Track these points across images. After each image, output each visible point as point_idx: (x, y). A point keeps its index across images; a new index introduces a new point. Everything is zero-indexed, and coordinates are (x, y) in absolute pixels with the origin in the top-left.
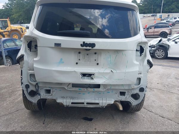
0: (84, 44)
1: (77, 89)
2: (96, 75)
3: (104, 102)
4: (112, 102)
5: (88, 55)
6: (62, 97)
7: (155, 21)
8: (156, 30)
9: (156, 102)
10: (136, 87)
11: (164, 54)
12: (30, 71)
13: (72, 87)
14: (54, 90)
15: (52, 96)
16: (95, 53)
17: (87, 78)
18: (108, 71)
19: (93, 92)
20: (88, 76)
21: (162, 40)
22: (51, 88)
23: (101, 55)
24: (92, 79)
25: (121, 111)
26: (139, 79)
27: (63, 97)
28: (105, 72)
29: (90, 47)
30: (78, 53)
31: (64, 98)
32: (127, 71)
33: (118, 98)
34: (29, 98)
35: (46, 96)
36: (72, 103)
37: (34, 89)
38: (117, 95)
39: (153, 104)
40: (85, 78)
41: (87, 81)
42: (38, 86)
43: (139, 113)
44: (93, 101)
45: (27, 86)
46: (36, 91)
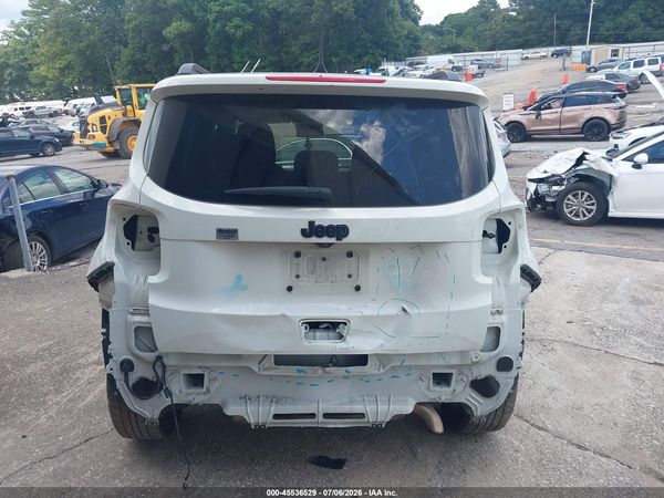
0: (313, 230)
1: (292, 370)
2: (353, 325)
3: (382, 408)
4: (408, 408)
5: (324, 259)
6: (241, 398)
7: (566, 76)
8: (570, 111)
9: (561, 391)
10: (486, 355)
11: (594, 208)
12: (137, 318)
13: (276, 363)
14: (214, 374)
15: (208, 396)
16: (350, 255)
17: (325, 334)
18: (392, 310)
19: (346, 378)
20: (327, 328)
21: (587, 156)
22: (206, 368)
23: (368, 257)
24: (341, 337)
25: (438, 434)
26: (496, 332)
27: (245, 398)
28: (382, 313)
29: (330, 236)
30: (293, 257)
31: (250, 399)
32: (454, 308)
33: (427, 393)
34: (132, 403)
35: (188, 394)
36: (276, 416)
37: (149, 375)
38: (423, 385)
39: (549, 401)
40: (318, 334)
41: (324, 345)
42: (164, 366)
43: (500, 435)
44: (346, 409)
45: (127, 366)
46: (155, 380)
